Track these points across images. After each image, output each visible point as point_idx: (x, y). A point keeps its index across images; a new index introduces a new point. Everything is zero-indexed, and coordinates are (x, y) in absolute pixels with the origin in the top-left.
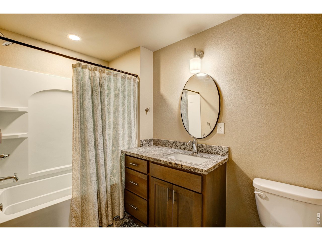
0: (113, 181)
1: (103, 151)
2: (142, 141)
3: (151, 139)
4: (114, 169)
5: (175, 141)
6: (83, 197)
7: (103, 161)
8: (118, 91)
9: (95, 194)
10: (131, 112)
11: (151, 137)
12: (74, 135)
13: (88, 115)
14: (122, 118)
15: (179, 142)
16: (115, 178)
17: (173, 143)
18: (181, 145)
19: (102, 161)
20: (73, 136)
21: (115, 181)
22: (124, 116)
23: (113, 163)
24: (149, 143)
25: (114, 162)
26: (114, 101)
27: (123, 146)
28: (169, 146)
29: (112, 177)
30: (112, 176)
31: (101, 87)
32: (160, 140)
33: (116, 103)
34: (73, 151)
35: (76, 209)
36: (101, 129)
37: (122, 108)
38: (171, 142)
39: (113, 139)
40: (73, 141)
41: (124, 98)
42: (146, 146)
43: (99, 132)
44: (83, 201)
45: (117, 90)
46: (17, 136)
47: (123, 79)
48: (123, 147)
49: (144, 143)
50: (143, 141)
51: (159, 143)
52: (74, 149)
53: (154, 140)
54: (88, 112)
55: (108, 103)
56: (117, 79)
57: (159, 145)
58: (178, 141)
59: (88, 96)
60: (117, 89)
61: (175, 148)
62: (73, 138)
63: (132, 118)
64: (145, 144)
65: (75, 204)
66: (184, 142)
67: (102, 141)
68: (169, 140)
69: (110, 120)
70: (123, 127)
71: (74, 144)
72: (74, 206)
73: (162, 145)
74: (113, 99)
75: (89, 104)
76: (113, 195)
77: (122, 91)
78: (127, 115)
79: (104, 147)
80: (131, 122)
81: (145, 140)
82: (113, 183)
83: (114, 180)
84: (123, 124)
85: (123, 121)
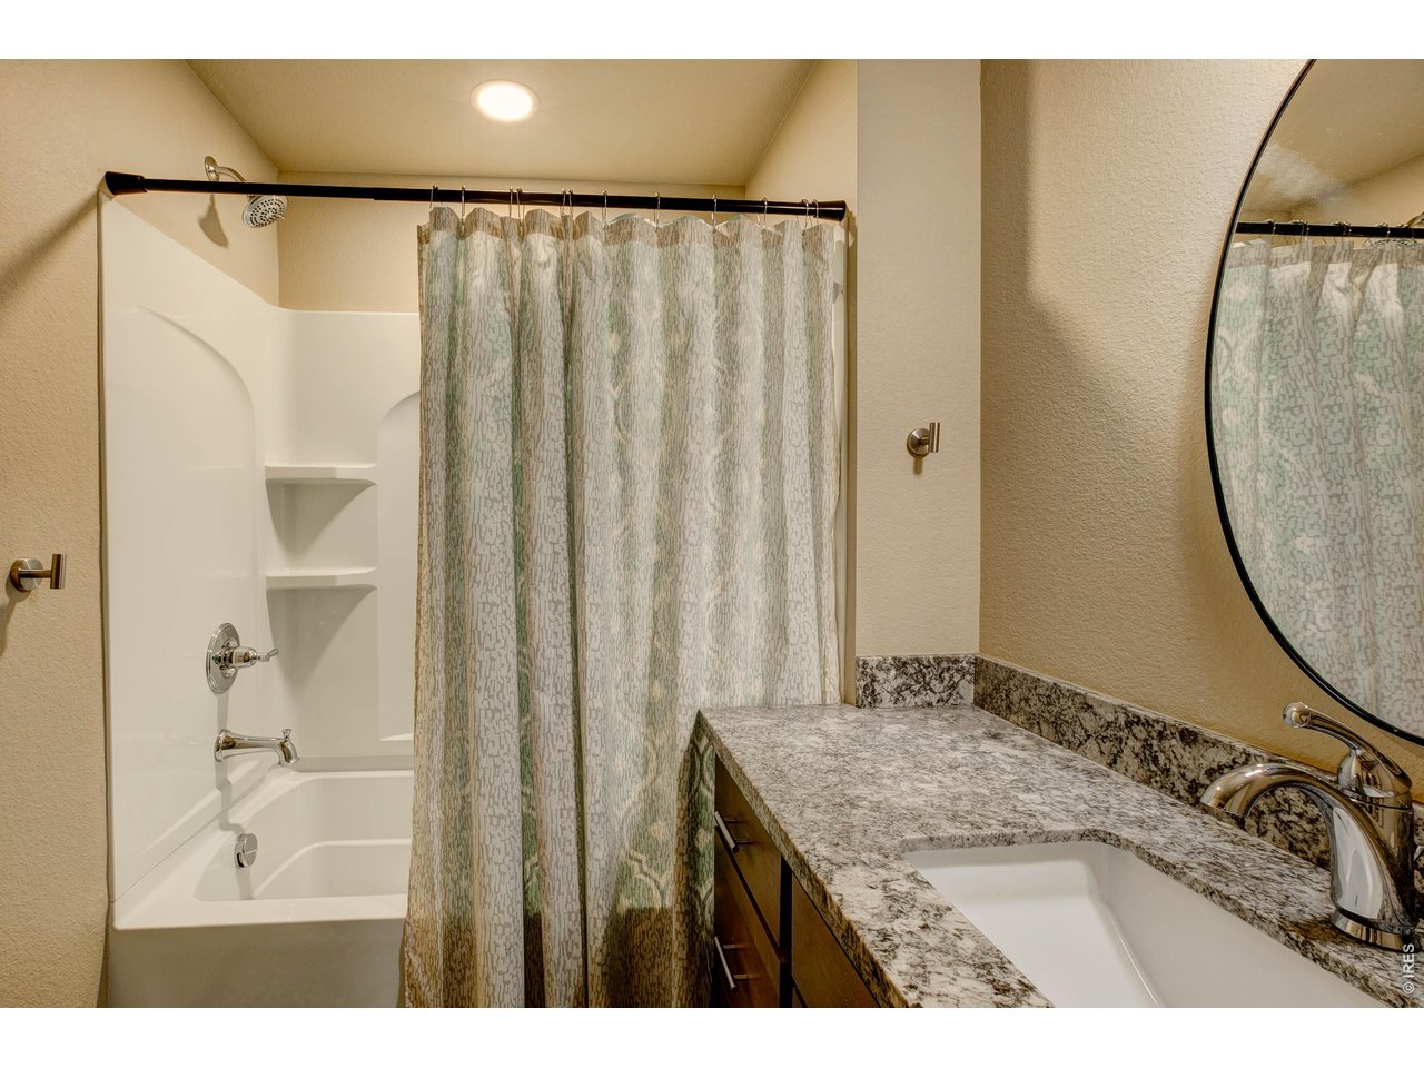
0: (649, 889)
1: (567, 700)
2: (874, 664)
3: (956, 661)
4: (654, 820)
5: (1144, 713)
6: (459, 928)
7: (565, 760)
8: (687, 329)
9: (500, 942)
10: (780, 465)
11: (967, 644)
12: (424, 594)
13: (485, 488)
14: (718, 505)
15: (1189, 737)
16: (664, 878)
17: (1129, 724)
18: (1206, 764)
19: (556, 757)
20: (419, 601)
21: (663, 894)
22: (729, 489)
23: (650, 777)
24: (935, 684)
25: (658, 773)
26: (666, 395)
27: (721, 684)
28: (1092, 744)
29: (640, 861)
30: (640, 856)
31: (570, 318)
32: (1025, 676)
33: (675, 411)
34: (417, 678)
35: (423, 980)
36: (557, 570)
37: (721, 438)
38: (1110, 718)
39: (655, 633)
40: (418, 624)
41: (731, 370)
42: (905, 709)
43: (545, 588)
44: (457, 954)
45: (681, 328)
46: (333, 578)
47: (723, 251)
48: (721, 688)
49: (889, 682)
50: (879, 667)
51: (1015, 697)
52: (421, 665)
53: (980, 668)
54: (482, 473)
55: (620, 412)
56: (677, 257)
57: (1013, 717)
58: (1169, 719)
59: (482, 384)
60: (681, 319)
61: (1147, 782)
62: (419, 611)
63: (788, 505)
64: (899, 691)
65: (419, 950)
66: (1240, 746)
67: (568, 641)
68: (1094, 695)
69: (631, 516)
70: (724, 563)
71: (422, 644)
72: (415, 960)
73: (1032, 722)
74: (661, 385)
75: (493, 425)
76: (645, 972)
77: (722, 328)
78: (765, 485)
79: (576, 675)
80: (783, 527)
81: (901, 665)
82: (645, 904)
83: (653, 885)
84: (725, 543)
85: (724, 523)
